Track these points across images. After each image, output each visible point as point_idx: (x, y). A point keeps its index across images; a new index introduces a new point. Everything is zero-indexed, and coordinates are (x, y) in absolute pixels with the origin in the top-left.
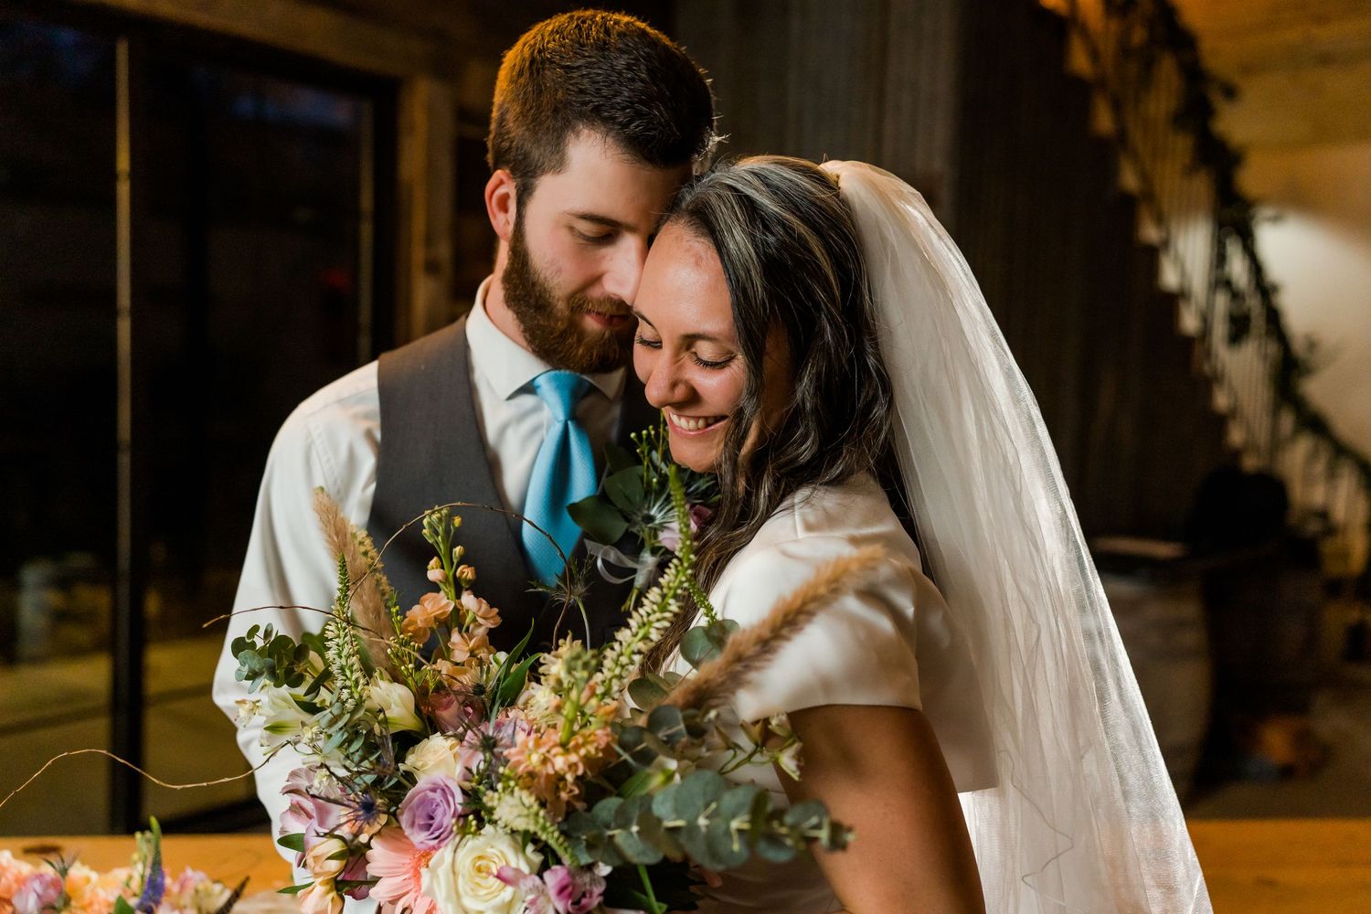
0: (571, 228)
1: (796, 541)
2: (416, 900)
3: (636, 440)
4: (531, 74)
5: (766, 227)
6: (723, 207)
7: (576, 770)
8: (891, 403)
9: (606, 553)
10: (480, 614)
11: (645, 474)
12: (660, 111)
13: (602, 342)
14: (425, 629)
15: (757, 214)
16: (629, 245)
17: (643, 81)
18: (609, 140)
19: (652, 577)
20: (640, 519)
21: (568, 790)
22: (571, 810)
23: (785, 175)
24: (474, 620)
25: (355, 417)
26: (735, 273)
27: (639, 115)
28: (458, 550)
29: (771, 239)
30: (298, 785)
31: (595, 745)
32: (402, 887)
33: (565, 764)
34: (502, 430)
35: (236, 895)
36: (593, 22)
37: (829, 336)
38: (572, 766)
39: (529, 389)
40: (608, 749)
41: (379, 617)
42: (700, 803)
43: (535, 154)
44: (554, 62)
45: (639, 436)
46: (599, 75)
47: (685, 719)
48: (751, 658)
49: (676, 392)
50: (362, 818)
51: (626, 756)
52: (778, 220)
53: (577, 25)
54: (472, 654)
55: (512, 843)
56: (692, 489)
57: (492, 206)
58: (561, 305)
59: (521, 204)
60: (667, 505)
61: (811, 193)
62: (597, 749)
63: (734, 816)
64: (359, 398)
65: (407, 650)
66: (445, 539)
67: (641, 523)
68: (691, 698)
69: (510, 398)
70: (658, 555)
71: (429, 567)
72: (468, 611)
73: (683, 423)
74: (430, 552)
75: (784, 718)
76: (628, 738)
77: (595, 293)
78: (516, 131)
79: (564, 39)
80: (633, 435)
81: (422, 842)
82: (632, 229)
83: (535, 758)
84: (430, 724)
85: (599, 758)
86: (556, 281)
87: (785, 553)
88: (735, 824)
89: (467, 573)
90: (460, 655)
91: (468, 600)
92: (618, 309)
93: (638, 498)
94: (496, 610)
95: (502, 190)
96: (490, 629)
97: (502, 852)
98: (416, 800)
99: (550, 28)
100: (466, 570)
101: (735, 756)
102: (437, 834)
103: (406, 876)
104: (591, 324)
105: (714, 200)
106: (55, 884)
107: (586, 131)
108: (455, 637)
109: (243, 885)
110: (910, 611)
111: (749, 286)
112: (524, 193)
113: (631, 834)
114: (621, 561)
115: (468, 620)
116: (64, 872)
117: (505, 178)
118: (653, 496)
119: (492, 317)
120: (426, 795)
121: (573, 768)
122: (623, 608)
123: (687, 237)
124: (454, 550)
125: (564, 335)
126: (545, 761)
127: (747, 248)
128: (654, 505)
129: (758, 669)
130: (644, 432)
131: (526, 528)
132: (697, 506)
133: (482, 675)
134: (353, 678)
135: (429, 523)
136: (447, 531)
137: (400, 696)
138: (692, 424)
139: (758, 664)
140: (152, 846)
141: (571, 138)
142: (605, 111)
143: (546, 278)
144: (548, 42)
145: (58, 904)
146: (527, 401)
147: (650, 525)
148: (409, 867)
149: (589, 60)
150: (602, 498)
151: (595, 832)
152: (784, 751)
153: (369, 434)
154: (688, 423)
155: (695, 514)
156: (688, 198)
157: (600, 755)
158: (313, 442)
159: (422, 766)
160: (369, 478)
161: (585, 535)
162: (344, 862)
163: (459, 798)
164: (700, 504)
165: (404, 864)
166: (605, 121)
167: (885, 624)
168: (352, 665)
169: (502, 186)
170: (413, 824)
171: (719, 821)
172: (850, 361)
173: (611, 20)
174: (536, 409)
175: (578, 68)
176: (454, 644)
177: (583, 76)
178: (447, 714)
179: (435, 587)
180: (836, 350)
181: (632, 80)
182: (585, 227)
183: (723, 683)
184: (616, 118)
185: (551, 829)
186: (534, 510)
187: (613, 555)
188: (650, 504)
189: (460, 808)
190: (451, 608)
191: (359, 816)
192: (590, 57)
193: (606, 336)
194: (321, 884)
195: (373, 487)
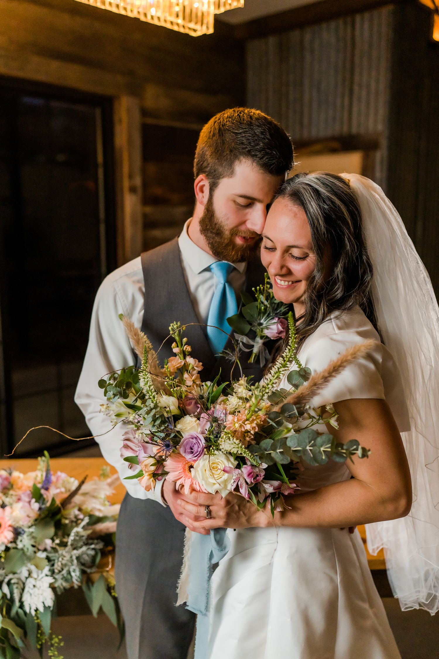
0: (234, 201)
1: (336, 334)
2: (185, 480)
3: (254, 291)
4: (219, 136)
5: (324, 202)
6: (306, 193)
7: (255, 430)
8: (372, 275)
9: (243, 339)
10: (195, 365)
11: (259, 305)
12: (275, 152)
13: (242, 249)
14: (173, 372)
15: (321, 196)
16: (259, 208)
17: (268, 139)
18: (255, 164)
19: (261, 348)
20: (257, 324)
21: (249, 437)
22: (249, 444)
23: (330, 180)
24: (193, 368)
25: (134, 282)
26: (313, 221)
27: (267, 154)
28: (185, 340)
29: (326, 207)
30: (129, 437)
31: (260, 419)
32: (179, 476)
33: (250, 427)
34: (197, 288)
35: (82, 483)
36: (244, 113)
37: (348, 247)
38: (254, 428)
39: (208, 269)
40: (265, 421)
41: (156, 368)
42: (307, 441)
43: (220, 169)
44: (230, 131)
45: (256, 289)
46: (250, 136)
47: (297, 408)
48: (321, 384)
49: (283, 270)
50: (165, 450)
51: (271, 423)
52: (328, 198)
53: (238, 115)
54: (194, 382)
55: (226, 458)
56: (278, 311)
57: (197, 190)
58: (227, 233)
59: (212, 190)
60: (268, 318)
61: (341, 188)
62: (260, 421)
63: (322, 446)
64: (135, 274)
65: (173, 382)
66: (179, 334)
67: (257, 326)
68: (296, 400)
69: (200, 273)
70: (263, 339)
71: (172, 347)
72: (189, 364)
73: (283, 283)
74: (172, 340)
75: (332, 406)
76: (272, 416)
77: (243, 228)
78: (210, 160)
79: (233, 120)
80: (253, 289)
81: (190, 458)
82: (260, 201)
83: (237, 425)
84: (183, 412)
85: (262, 424)
86: (226, 223)
87: (332, 339)
88: (322, 449)
89: (188, 349)
90: (189, 383)
91: (190, 360)
92: (252, 235)
93: (255, 316)
94: (201, 363)
95: (201, 184)
96: (199, 371)
97: (222, 461)
98: (185, 442)
99: (226, 115)
100: (188, 348)
101: (312, 421)
102: (196, 455)
103: (180, 471)
104: (239, 241)
105: (303, 191)
106: (6, 479)
107: (244, 160)
108: (186, 375)
109: (85, 478)
110: (381, 360)
111: (318, 226)
112: (213, 187)
113: (277, 452)
114: (248, 342)
115: (190, 368)
116: (10, 474)
117: (204, 178)
118: (262, 314)
119: (191, 238)
120: (189, 440)
121: (254, 429)
122: (249, 362)
123: (290, 205)
124: (183, 340)
125: (227, 245)
126: (241, 426)
127: (317, 211)
128: (262, 319)
129: (322, 388)
130: (258, 288)
131: (209, 328)
132: (281, 319)
133: (201, 391)
134: (153, 395)
135: (172, 329)
136: (180, 331)
137: (172, 401)
138: (286, 283)
139: (322, 386)
140: (45, 463)
141: (237, 163)
142: (253, 152)
143: (221, 221)
144: (226, 122)
145: (9, 487)
146: (207, 274)
147: (261, 327)
148: (181, 467)
149: (245, 130)
150: (240, 315)
151: (262, 452)
152: (332, 418)
153: (140, 289)
154: (285, 283)
155: (280, 322)
156: (289, 188)
157: (262, 423)
158: (117, 293)
159: (185, 429)
160: (141, 309)
161: (234, 331)
162: (156, 467)
163: (203, 441)
164: (283, 318)
165: (179, 467)
166: (253, 156)
167: (372, 366)
168: (152, 390)
169: (202, 181)
170: (185, 452)
171: (316, 448)
172: (357, 258)
173: (251, 112)
174: (211, 278)
175: (240, 133)
176: (186, 378)
177: (243, 137)
178: (190, 408)
179: (175, 355)
180: (351, 253)
181: (264, 139)
182: (241, 201)
183: (308, 394)
184: (257, 155)
185: (248, 452)
186: (211, 321)
187: (245, 339)
188: (260, 317)
189: (204, 445)
190: (183, 363)
191: (164, 449)
192: (245, 129)
193: (244, 246)
194: (147, 476)
195: (143, 312)
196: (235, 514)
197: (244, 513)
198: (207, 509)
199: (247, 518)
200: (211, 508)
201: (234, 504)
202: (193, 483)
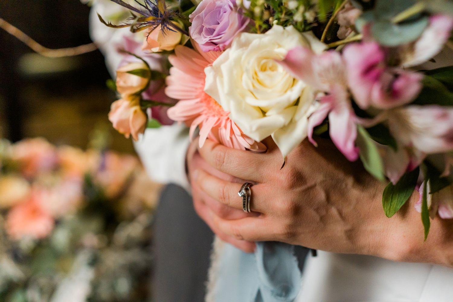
162: (146, 81)
194: (127, 99)
196: (317, 210)
197: (340, 213)
198: (247, 190)
199: (348, 227)
200: (255, 188)
201: (315, 186)
202: (219, 125)
